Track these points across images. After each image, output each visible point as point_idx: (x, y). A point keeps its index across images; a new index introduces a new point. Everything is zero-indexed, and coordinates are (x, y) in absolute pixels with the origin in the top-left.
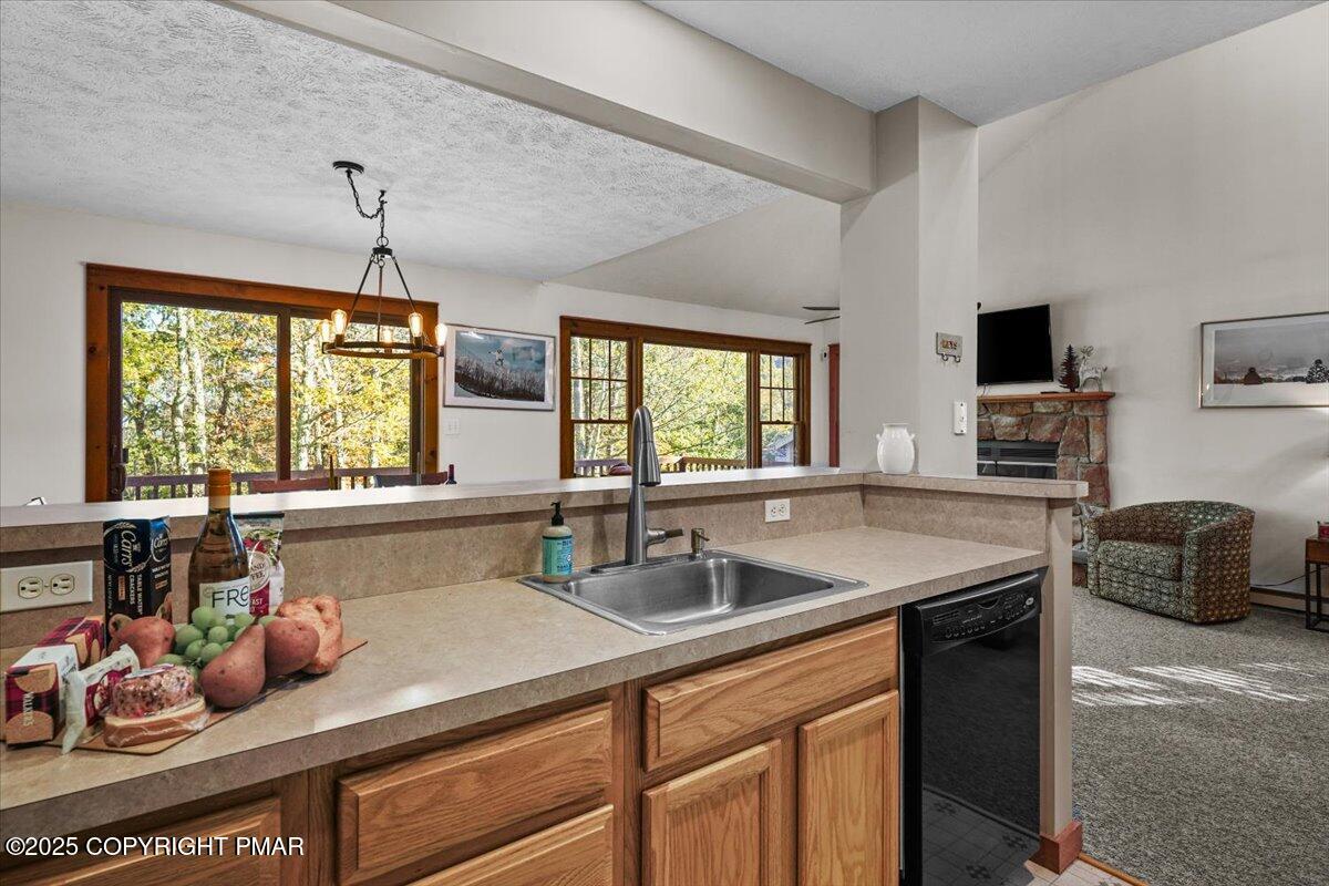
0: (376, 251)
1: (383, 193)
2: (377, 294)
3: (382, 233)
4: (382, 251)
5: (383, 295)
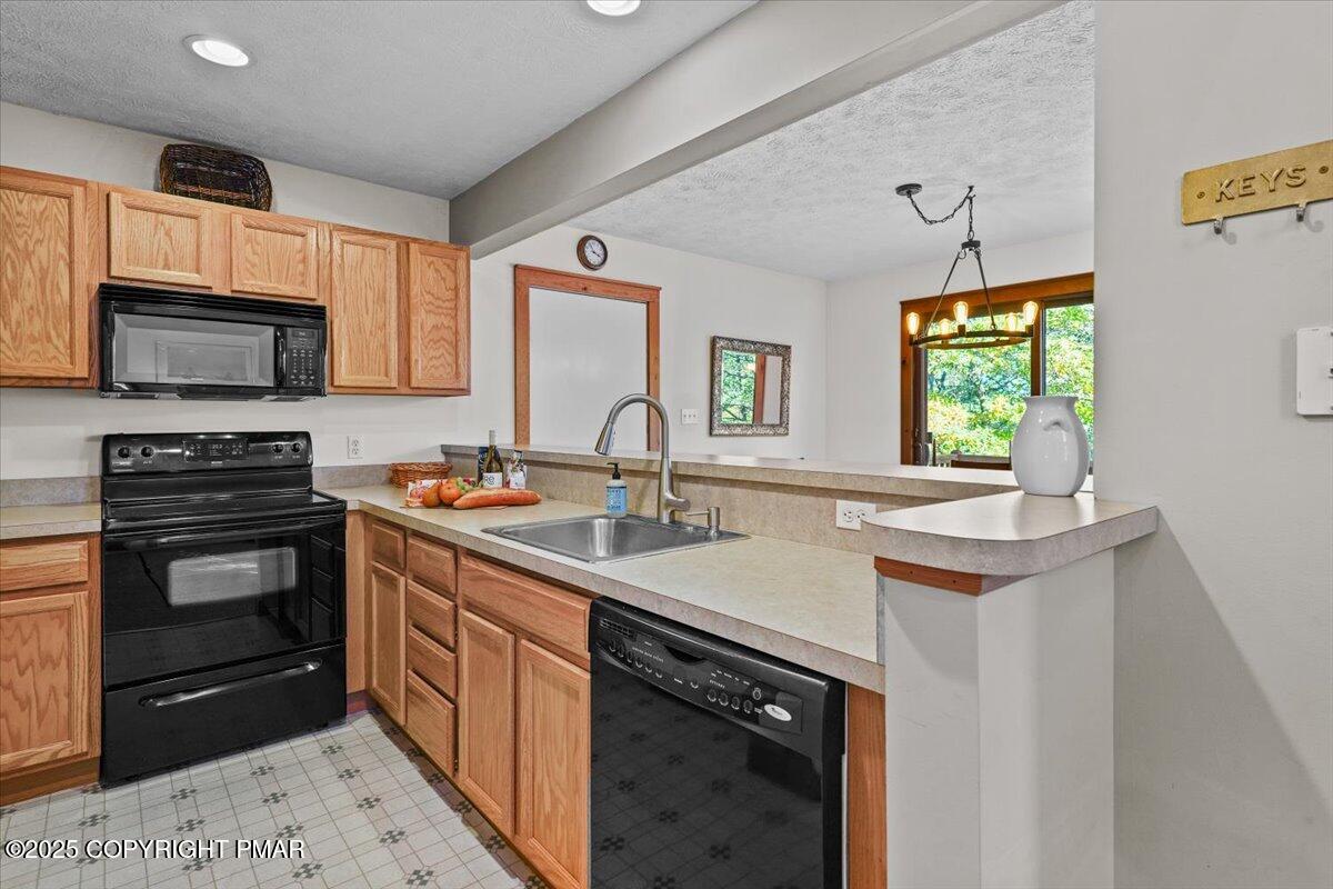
0: (965, 245)
1: (971, 188)
2: (982, 287)
3: (971, 227)
4: (971, 244)
5: (990, 285)
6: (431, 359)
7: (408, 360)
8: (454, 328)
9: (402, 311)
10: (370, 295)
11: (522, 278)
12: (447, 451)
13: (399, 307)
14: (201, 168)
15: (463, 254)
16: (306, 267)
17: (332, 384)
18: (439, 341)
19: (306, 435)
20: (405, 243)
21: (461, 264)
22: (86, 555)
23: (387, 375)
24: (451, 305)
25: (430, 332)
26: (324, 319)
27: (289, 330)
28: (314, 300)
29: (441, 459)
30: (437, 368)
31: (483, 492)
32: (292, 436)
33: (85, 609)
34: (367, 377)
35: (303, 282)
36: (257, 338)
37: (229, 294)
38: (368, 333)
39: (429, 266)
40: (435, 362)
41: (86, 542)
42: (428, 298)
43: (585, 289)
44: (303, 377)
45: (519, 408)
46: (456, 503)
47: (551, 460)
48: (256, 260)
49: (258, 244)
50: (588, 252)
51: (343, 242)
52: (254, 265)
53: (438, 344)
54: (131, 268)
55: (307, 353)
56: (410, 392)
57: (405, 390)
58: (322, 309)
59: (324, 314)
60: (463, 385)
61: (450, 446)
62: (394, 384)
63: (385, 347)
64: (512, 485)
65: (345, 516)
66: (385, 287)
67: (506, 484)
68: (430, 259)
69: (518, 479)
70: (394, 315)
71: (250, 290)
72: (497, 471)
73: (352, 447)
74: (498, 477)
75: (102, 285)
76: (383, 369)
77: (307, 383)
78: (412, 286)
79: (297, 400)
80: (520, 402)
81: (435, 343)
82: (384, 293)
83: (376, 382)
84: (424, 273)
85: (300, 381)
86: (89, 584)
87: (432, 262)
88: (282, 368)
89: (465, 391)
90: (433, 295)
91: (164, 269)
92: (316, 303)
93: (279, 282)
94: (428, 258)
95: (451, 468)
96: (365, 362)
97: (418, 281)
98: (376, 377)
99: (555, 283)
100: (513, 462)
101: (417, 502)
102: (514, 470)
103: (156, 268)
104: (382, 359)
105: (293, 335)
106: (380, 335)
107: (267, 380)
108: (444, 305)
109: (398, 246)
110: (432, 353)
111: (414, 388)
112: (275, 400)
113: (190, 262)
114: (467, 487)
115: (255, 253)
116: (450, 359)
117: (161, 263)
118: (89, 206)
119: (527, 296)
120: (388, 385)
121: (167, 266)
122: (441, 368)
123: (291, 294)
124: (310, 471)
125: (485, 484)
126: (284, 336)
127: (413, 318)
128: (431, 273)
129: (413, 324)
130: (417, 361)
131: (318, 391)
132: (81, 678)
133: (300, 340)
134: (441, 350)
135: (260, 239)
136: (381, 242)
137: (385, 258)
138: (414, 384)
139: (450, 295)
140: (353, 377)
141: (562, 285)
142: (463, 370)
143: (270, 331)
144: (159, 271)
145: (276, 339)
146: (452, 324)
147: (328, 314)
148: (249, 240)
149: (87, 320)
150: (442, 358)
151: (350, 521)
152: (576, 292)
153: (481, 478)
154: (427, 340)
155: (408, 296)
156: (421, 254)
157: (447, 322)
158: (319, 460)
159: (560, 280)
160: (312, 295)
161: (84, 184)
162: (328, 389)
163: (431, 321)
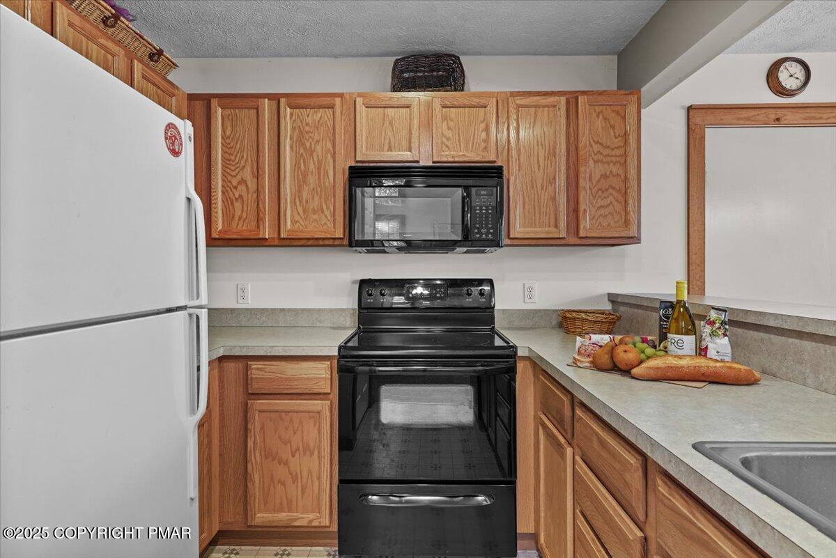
6: (599, 208)
7: (576, 210)
8: (623, 176)
9: (571, 164)
10: (542, 154)
11: (697, 118)
12: (613, 299)
13: (568, 160)
14: (419, 74)
15: (634, 98)
16: (488, 135)
17: (509, 237)
18: (607, 190)
19: (490, 282)
20: (572, 99)
21: (631, 109)
22: (329, 373)
23: (556, 226)
24: (621, 151)
25: (597, 182)
26: (501, 177)
27: (474, 190)
28: (494, 162)
29: (608, 307)
30: (604, 217)
31: (671, 361)
32: (480, 282)
33: (328, 414)
34: (539, 229)
35: (485, 148)
36: (450, 199)
37: (430, 164)
38: (539, 188)
39: (598, 116)
40: (602, 211)
41: (329, 363)
42: (596, 148)
43: (778, 119)
44: (484, 231)
45: (693, 257)
46: (635, 371)
47: (771, 323)
48: (449, 134)
49: (451, 120)
50: (783, 76)
51: (519, 106)
52: (448, 139)
53: (606, 194)
54: (369, 154)
55: (487, 209)
56: (579, 242)
57: (574, 240)
58: (500, 168)
59: (501, 173)
60: (633, 233)
61: (618, 295)
62: (563, 234)
63: (554, 199)
64: (712, 353)
65: (515, 362)
66: (555, 142)
67: (702, 351)
68: (598, 109)
69: (720, 347)
70: (563, 168)
71: (446, 160)
72: (687, 333)
73: (527, 293)
74: (689, 341)
75: (351, 168)
76: (552, 221)
77: (487, 236)
78: (580, 138)
79: (483, 252)
80: (693, 249)
81: (603, 192)
82: (555, 148)
83: (548, 233)
84: (591, 124)
85: (481, 234)
86: (331, 396)
87: (602, 111)
88: (467, 224)
89: (635, 240)
90: (601, 144)
91: (388, 151)
92: (496, 164)
93: (467, 151)
94: (596, 108)
95: (619, 318)
96: (537, 215)
97: (587, 132)
98: (547, 229)
99: (738, 119)
100: (712, 323)
101: (586, 361)
102: (713, 334)
103: (383, 151)
104: (552, 210)
105: (477, 194)
106: (550, 188)
107: (457, 236)
108: (613, 153)
109: (568, 102)
110: (601, 202)
111: (583, 238)
112: (466, 252)
113: (404, 143)
114: (650, 351)
115: (449, 128)
116: (619, 207)
117: (386, 147)
118: (344, 112)
119: (703, 137)
120: (557, 236)
121: (390, 149)
122: (610, 217)
123: (477, 159)
124: (493, 312)
125: (671, 348)
126: (469, 195)
127: (582, 169)
128: (599, 123)
129: (582, 175)
130: (585, 211)
131: (496, 244)
132: (325, 468)
133: (482, 198)
134: (611, 198)
135: (453, 116)
136: (552, 100)
137: (555, 115)
138: (582, 234)
139: (619, 142)
140: (527, 229)
141: (748, 119)
142: (632, 216)
143: (459, 192)
144: (386, 153)
145: (464, 198)
146: (621, 172)
147: (505, 172)
148: (445, 118)
149: (342, 195)
150: (611, 206)
151: (520, 366)
152: (766, 124)
153: (663, 337)
154: (596, 189)
155: (577, 148)
156: (590, 105)
157: (615, 169)
158: (500, 304)
159: (744, 114)
160: (492, 158)
161: (341, 95)
162: (506, 241)
163: (598, 171)
